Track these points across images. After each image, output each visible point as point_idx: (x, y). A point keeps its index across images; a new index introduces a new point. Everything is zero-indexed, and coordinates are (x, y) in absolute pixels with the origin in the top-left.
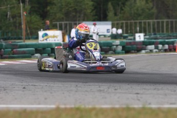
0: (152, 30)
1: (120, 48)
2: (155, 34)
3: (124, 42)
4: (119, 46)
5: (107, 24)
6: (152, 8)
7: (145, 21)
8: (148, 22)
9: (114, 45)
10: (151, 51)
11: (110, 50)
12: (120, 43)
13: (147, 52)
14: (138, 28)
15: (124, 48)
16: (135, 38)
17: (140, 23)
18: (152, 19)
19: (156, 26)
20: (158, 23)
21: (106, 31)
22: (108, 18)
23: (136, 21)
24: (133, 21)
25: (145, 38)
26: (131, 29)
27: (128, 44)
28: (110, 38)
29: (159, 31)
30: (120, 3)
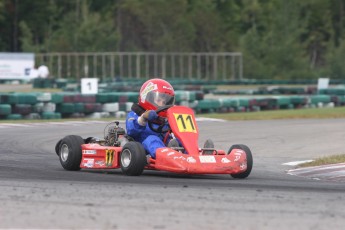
0: (112, 73)
1: (51, 108)
2: (118, 80)
3: (60, 96)
4: (50, 104)
5: (25, 59)
6: (114, 29)
7: (99, 54)
8: (106, 57)
9: (39, 102)
10: (112, 114)
11: (33, 110)
12: (53, 97)
13: (104, 117)
14: (86, 68)
15: (59, 107)
16: (79, 88)
17: (91, 58)
18: (114, 50)
19: (121, 64)
20: (125, 58)
23: (82, 54)
24: (76, 54)
25: (99, 88)
26: (73, 69)
27: (66, 99)
28: (31, 86)
29: (126, 75)
30: (51, 18)
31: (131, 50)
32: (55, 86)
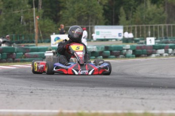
0: (163, 34)
1: (131, 52)
2: (166, 38)
3: (135, 46)
4: (129, 50)
5: (119, 28)
6: (163, 12)
7: (156, 25)
8: (160, 26)
9: (124, 49)
10: (161, 55)
11: (121, 53)
12: (131, 47)
13: (157, 56)
14: (149, 32)
15: (134, 51)
16: (146, 42)
17: (152, 27)
18: (163, 23)
19: (167, 30)
20: (169, 27)
21: (117, 35)
22: (120, 22)
23: (148, 25)
24: (144, 25)
25: (155, 42)
26: (142, 33)
27: (138, 48)
28: (121, 42)
29: (170, 35)
30: (132, 7)
31: (172, 23)
32: (134, 42)
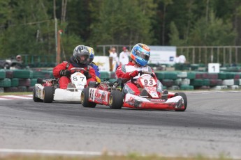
0: (230, 60)
1: (187, 82)
2: (235, 65)
3: (193, 74)
4: (186, 79)
5: (170, 50)
6: (232, 30)
7: (221, 47)
8: (226, 49)
9: (179, 78)
10: (229, 87)
11: (174, 83)
12: (188, 75)
13: (223, 89)
14: (212, 57)
15: (192, 81)
16: (207, 70)
17: (215, 49)
18: (232, 45)
19: (236, 54)
21: (168, 59)
22: (171, 41)
23: (209, 47)
24: (205, 47)
25: (221, 70)
26: (202, 57)
27: (197, 76)
28: (173, 69)
30: (189, 22)
32: (190, 69)
